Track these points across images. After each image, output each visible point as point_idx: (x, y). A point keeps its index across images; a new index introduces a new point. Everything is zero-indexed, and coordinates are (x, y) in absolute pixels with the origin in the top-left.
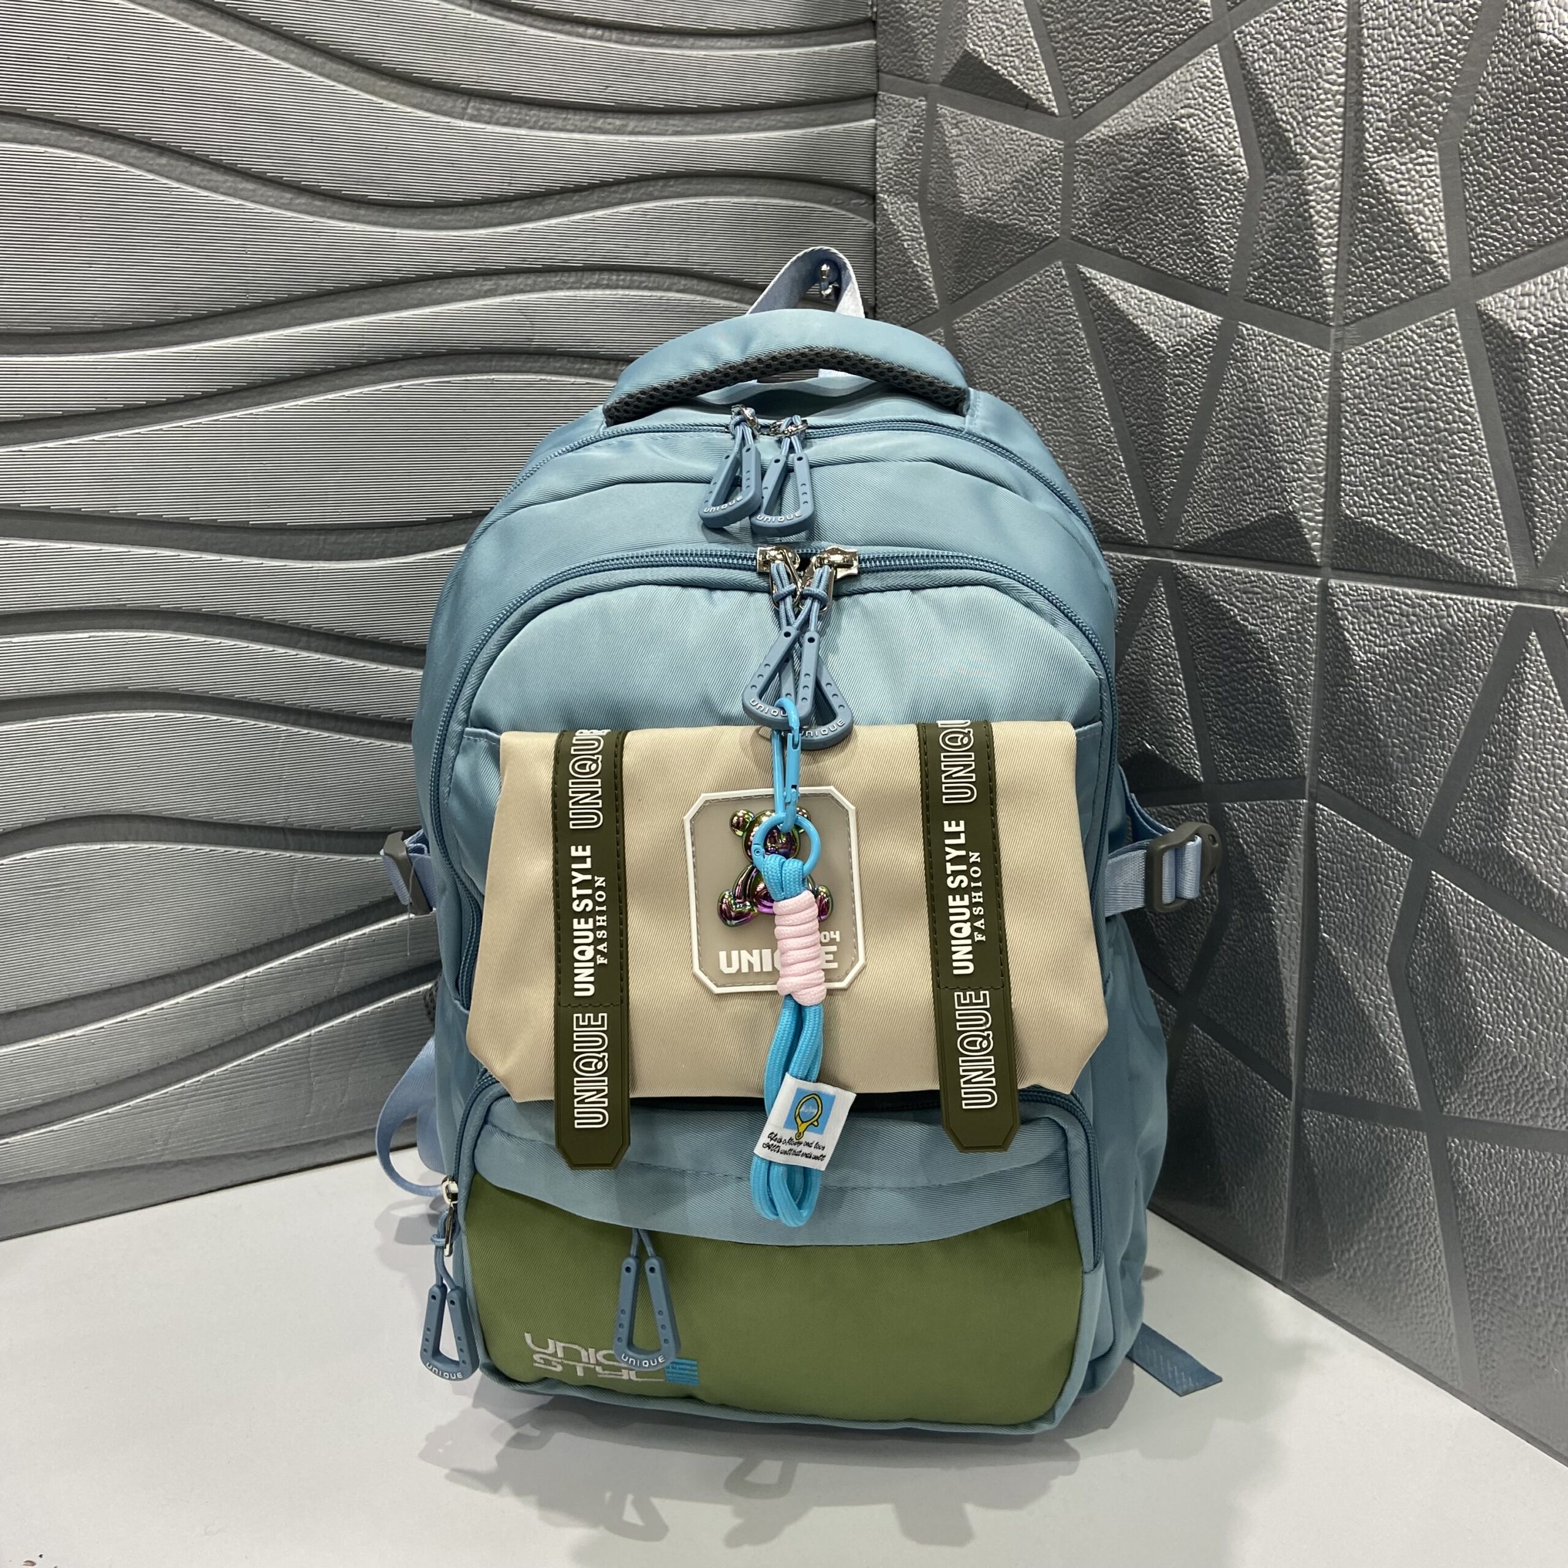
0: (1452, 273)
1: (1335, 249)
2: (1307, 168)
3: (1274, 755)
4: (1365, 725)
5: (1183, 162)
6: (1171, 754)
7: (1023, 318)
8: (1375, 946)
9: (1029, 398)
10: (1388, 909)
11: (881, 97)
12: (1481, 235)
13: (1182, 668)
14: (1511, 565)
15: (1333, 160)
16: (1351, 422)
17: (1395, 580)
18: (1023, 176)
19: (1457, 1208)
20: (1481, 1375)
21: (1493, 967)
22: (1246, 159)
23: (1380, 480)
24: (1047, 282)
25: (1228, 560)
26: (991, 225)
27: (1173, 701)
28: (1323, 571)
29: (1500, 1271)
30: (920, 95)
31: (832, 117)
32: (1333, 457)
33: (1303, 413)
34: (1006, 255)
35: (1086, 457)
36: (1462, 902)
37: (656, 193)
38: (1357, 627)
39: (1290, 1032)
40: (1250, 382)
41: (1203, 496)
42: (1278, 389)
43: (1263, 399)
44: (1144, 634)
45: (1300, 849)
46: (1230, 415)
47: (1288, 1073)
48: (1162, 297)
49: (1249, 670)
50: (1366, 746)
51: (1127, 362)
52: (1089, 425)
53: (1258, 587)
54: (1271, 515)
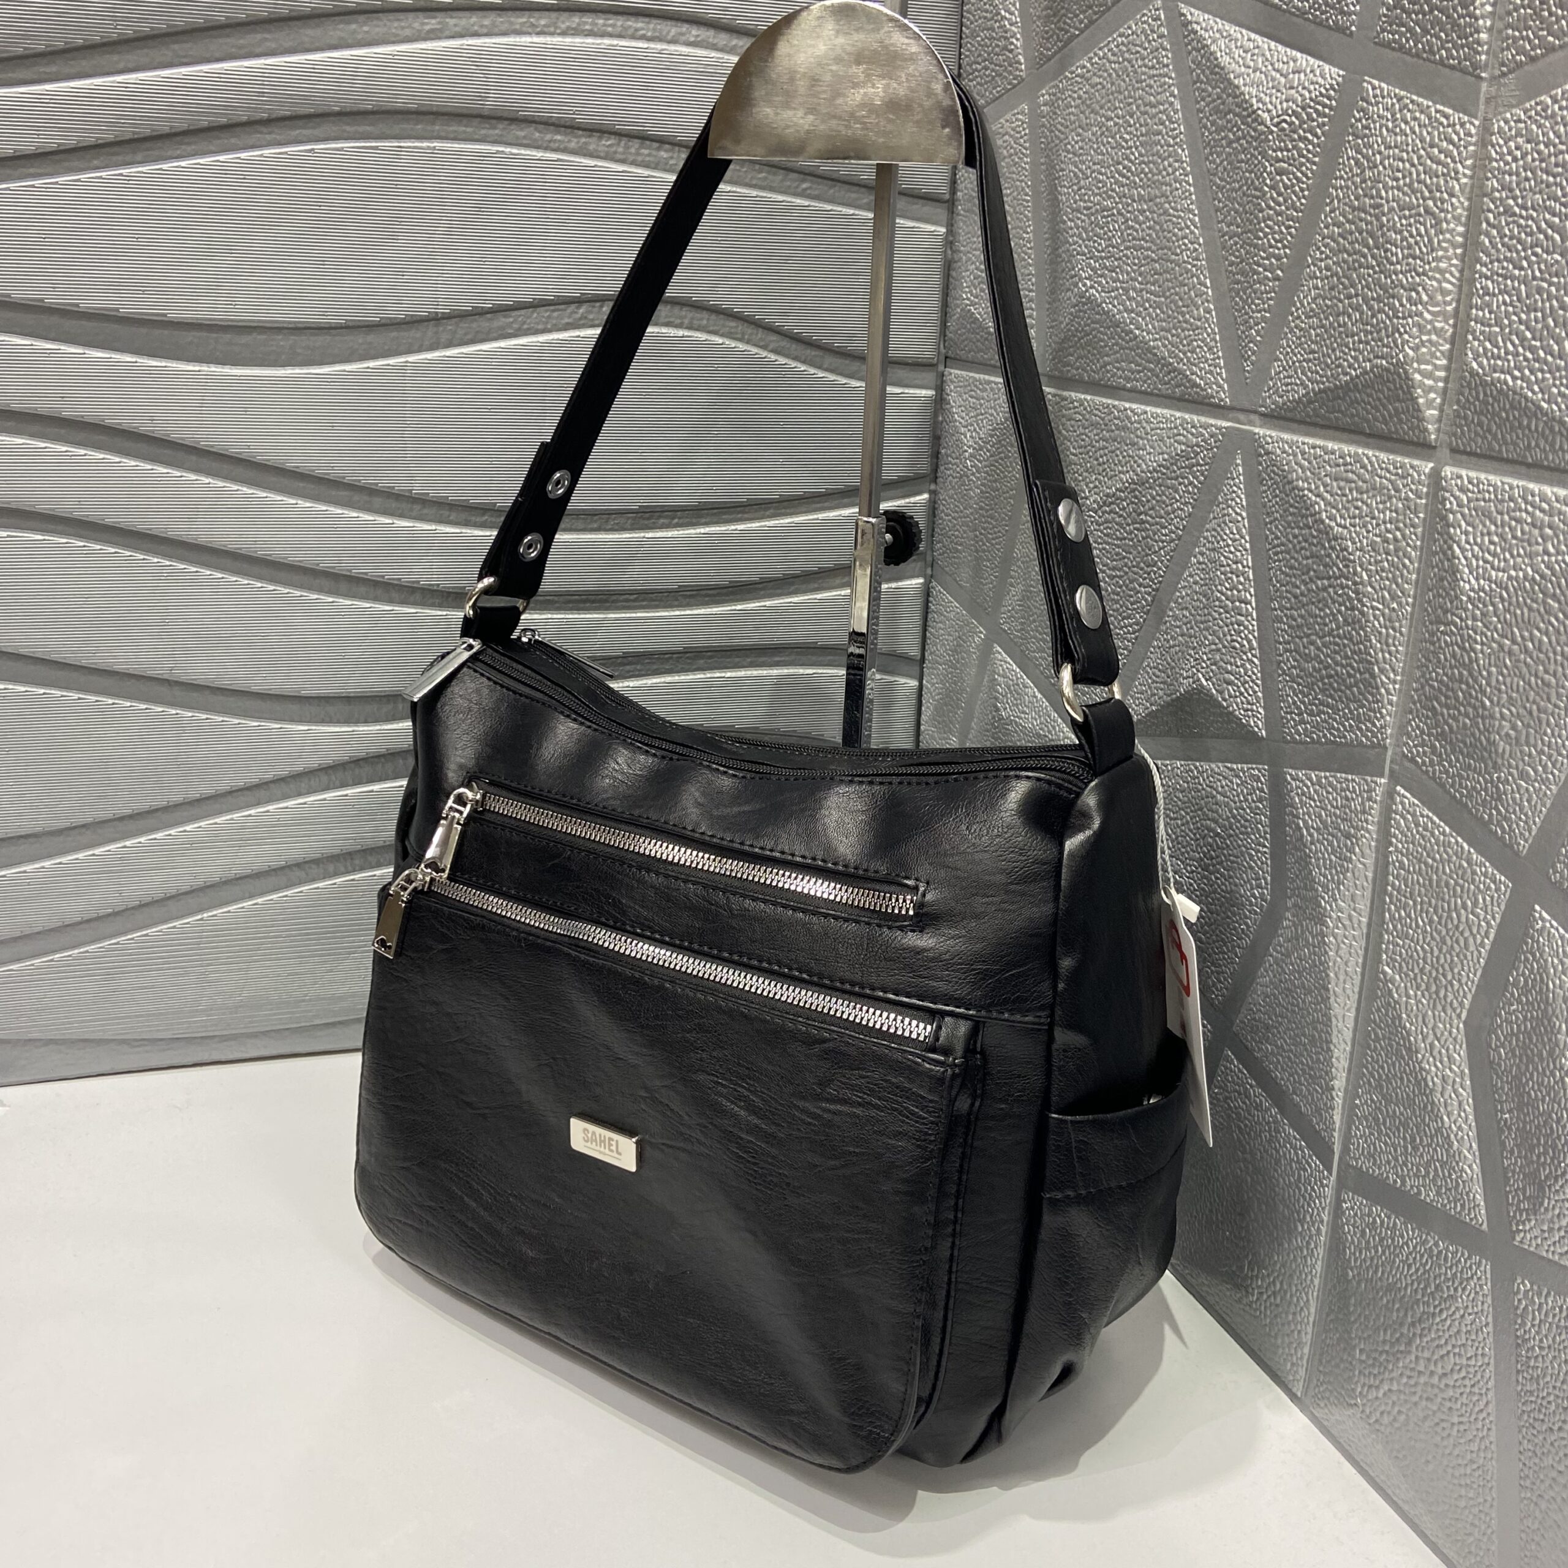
3: (1351, 712)
4: (1467, 684)
6: (1230, 696)
7: (1113, 84)
8: (1450, 996)
9: (1110, 197)
10: (1472, 948)
13: (1255, 581)
16: (1494, 227)
17: (1530, 471)
19: (1518, 1372)
23: (1524, 316)
24: (1143, 31)
25: (1323, 432)
27: (1239, 624)
28: (1437, 453)
32: (1465, 281)
33: (1433, 214)
35: (1168, 280)
38: (1472, 541)
39: (1336, 1087)
40: (1370, 168)
41: (1299, 338)
42: (1404, 177)
43: (1383, 193)
44: (1215, 530)
45: (1370, 846)
46: (1341, 218)
47: (1330, 1139)
48: (1273, 44)
49: (1331, 590)
50: (1467, 715)
51: (1224, 142)
52: (1175, 235)
53: (1353, 472)
54: (1377, 366)
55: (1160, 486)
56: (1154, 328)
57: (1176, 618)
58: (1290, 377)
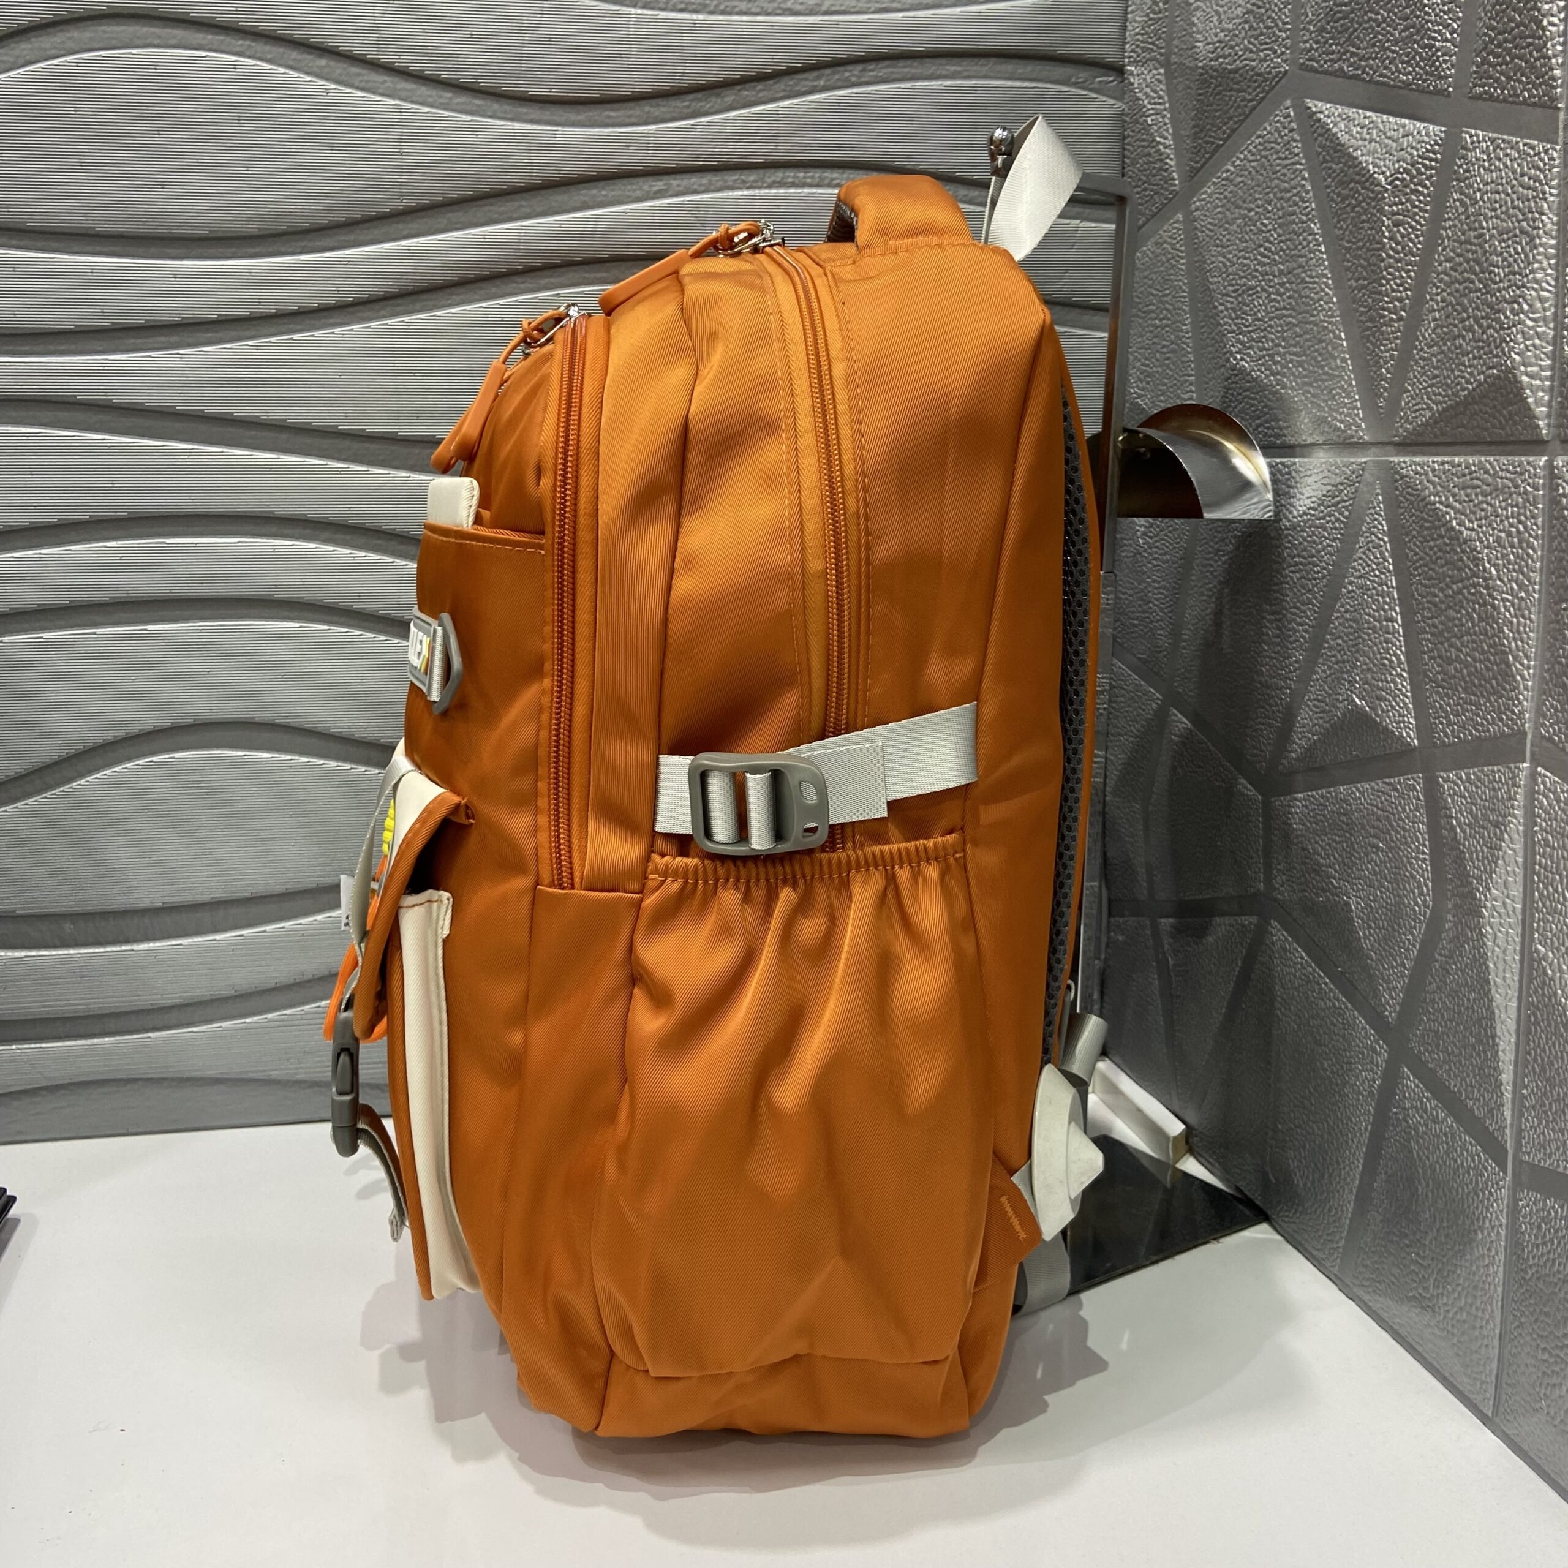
3: (1492, 705)
6: (1383, 711)
7: (1253, 179)
9: (1253, 277)
13: (1399, 599)
24: (1277, 129)
25: (1450, 449)
27: (1387, 641)
28: (1549, 447)
33: (1527, 233)
34: (1239, 107)
35: (1308, 340)
39: (1504, 1082)
40: (1472, 205)
41: (1423, 368)
42: (1501, 207)
43: (1484, 224)
44: (1361, 558)
45: (1518, 830)
46: (1452, 254)
47: (1503, 1137)
48: (1385, 117)
49: (1465, 591)
51: (1348, 209)
52: (1312, 299)
53: (1477, 479)
54: (1489, 377)
55: (1310, 527)
56: (1297, 384)
57: (1331, 648)
58: (1416, 404)
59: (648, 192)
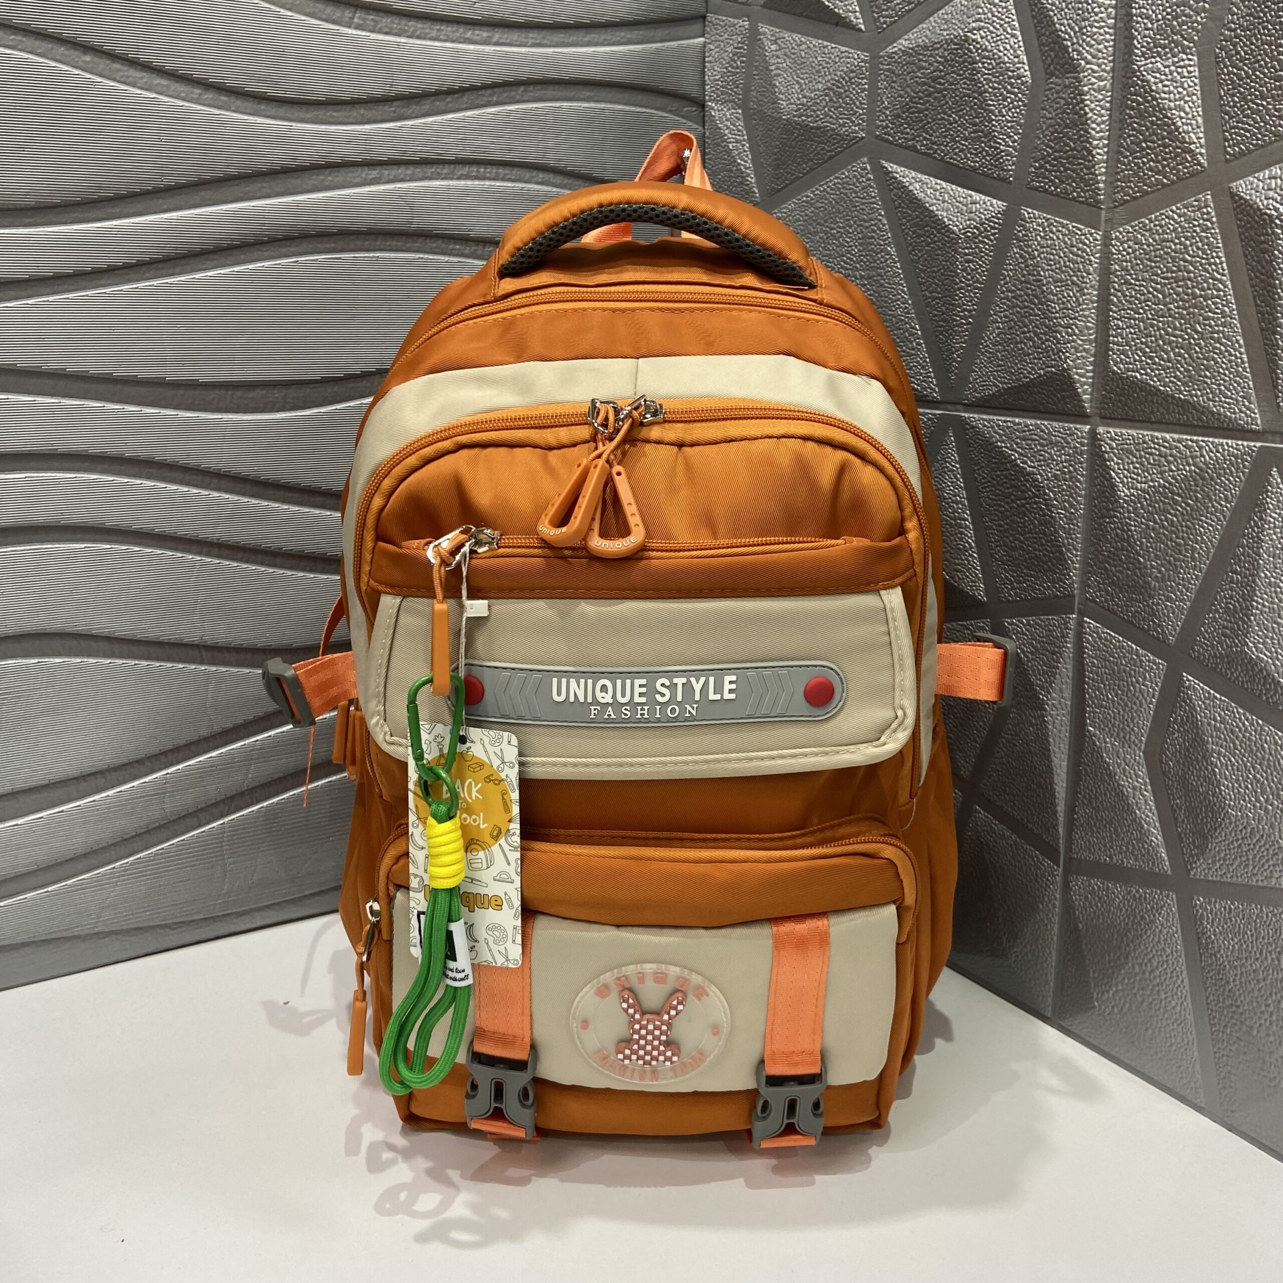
0: (1207, 160)
1: (1106, 142)
2: (1084, 72)
3: (1048, 577)
4: (1127, 551)
5: (974, 69)
6: (959, 579)
7: (833, 208)
8: (1133, 738)
10: (1145, 706)
11: (709, 19)
12: (1234, 127)
13: (969, 505)
14: (1256, 411)
15: (1105, 64)
16: (1119, 291)
17: (1155, 426)
18: (833, 85)
19: (1201, 955)
20: (1220, 1094)
21: (1235, 753)
22: (1029, 65)
23: (1144, 340)
24: (855, 176)
25: (1010, 412)
26: (805, 127)
27: (961, 533)
28: (1092, 420)
29: (1238, 1007)
30: (743, 16)
31: (666, 35)
32: (1102, 321)
33: (1077, 285)
34: (818, 153)
36: (1209, 698)
37: (518, 97)
38: (1122, 467)
39: (1059, 811)
40: (1031, 259)
41: (989, 358)
42: (1055, 264)
43: (1042, 273)
45: (1070, 657)
46: (1013, 288)
47: (1056, 844)
48: (954, 187)
49: (1028, 506)
50: (1128, 569)
51: (923, 243)
52: (890, 299)
53: (1035, 435)
54: (1048, 372)
58: (984, 381)
59: (365, 179)
